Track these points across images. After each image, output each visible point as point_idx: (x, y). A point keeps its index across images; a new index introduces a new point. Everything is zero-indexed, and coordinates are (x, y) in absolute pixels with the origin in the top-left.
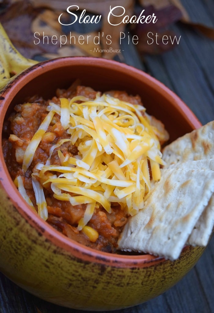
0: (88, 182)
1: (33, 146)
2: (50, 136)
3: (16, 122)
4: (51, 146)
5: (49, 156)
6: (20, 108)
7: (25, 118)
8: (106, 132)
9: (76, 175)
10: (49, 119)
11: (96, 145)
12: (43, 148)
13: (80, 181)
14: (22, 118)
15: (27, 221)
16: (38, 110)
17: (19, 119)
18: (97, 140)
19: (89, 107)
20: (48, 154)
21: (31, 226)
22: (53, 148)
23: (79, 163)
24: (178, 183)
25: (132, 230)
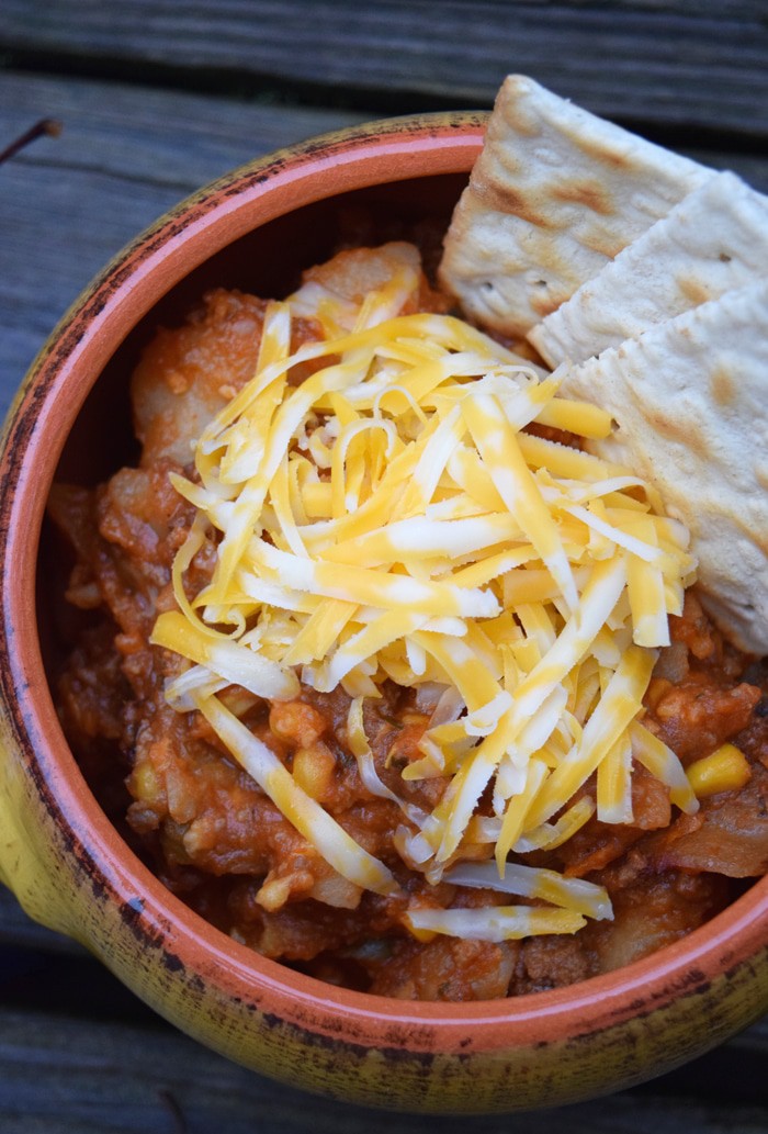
0: (556, 716)
1: (327, 835)
2: (313, 765)
3: (201, 852)
4: (358, 776)
5: (392, 803)
6: (147, 813)
7: (199, 814)
8: (396, 569)
9: (519, 756)
10: (229, 728)
11: (436, 637)
12: (346, 806)
13: (544, 748)
14: (195, 826)
15: (644, 1015)
16: (175, 748)
17: (194, 838)
18: (419, 622)
19: (246, 563)
20: (380, 801)
21: (663, 1007)
22: (368, 770)
23: (477, 725)
24: (687, 395)
25: (744, 601)
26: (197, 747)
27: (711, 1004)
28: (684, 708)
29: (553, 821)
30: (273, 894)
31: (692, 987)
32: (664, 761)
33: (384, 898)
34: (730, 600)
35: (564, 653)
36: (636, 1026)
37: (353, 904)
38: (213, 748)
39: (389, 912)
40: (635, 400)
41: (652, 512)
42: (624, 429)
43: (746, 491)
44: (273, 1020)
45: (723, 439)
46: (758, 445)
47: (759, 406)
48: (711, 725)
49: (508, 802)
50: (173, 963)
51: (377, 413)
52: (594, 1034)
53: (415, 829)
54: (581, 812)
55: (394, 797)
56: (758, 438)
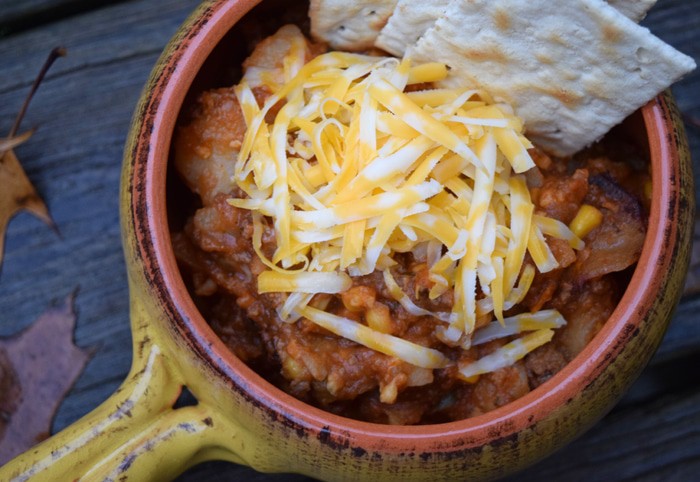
0: (494, 230)
1: (403, 349)
2: (378, 316)
3: (339, 391)
4: (404, 310)
5: (427, 316)
6: (301, 384)
7: (329, 371)
8: (377, 191)
9: (485, 259)
10: (323, 319)
12: (406, 329)
13: (495, 251)
14: (330, 378)
15: (613, 361)
16: (299, 343)
17: (332, 385)
18: (403, 213)
19: (294, 227)
20: (421, 318)
21: (621, 352)
22: (408, 304)
23: (455, 253)
24: (483, 33)
25: (554, 129)
26: (309, 337)
27: (642, 340)
28: (554, 196)
29: (516, 286)
30: (389, 394)
31: (630, 334)
32: (557, 228)
33: (444, 370)
34: (546, 132)
35: (482, 195)
36: (611, 368)
37: (430, 380)
38: (319, 334)
39: (450, 376)
40: (455, 49)
41: (487, 104)
42: (454, 68)
43: (535, 70)
44: (425, 456)
45: (512, 47)
46: (533, 42)
47: (526, 21)
48: (571, 199)
49: (490, 286)
50: (359, 452)
51: (324, 117)
52: (593, 382)
53: (446, 324)
54: (529, 273)
55: (428, 312)
56: (531, 38)
